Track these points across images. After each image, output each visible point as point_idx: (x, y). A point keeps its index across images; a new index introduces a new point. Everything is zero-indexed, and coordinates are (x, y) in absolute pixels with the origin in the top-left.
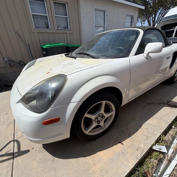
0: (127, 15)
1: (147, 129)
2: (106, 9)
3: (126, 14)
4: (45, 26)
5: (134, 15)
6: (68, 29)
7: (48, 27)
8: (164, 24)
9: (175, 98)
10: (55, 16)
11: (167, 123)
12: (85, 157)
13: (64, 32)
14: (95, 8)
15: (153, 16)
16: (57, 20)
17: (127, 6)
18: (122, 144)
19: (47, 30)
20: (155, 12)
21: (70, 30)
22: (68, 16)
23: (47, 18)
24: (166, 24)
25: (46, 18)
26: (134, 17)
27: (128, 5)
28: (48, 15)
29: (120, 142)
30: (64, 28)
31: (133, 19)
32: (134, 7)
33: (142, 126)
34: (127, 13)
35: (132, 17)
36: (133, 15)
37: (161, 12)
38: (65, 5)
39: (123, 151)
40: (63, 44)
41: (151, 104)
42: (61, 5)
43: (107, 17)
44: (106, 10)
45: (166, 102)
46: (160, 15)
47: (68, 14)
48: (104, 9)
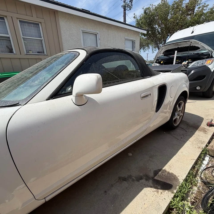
0: (126, 40)
2: (98, 32)
3: (125, 38)
4: (7, 50)
5: (135, 39)
6: (44, 53)
8: (166, 49)
10: (23, 38)
13: (36, 57)
14: (82, 30)
16: (26, 42)
17: (124, 29)
19: (10, 55)
20: (164, 38)
21: (47, 55)
22: (42, 38)
23: (10, 40)
24: (168, 49)
26: (135, 42)
28: (11, 36)
30: (38, 52)
32: (134, 31)
35: (133, 43)
38: (38, 24)
42: (32, 25)
43: (99, 41)
44: (98, 33)
47: (42, 36)
48: (95, 32)
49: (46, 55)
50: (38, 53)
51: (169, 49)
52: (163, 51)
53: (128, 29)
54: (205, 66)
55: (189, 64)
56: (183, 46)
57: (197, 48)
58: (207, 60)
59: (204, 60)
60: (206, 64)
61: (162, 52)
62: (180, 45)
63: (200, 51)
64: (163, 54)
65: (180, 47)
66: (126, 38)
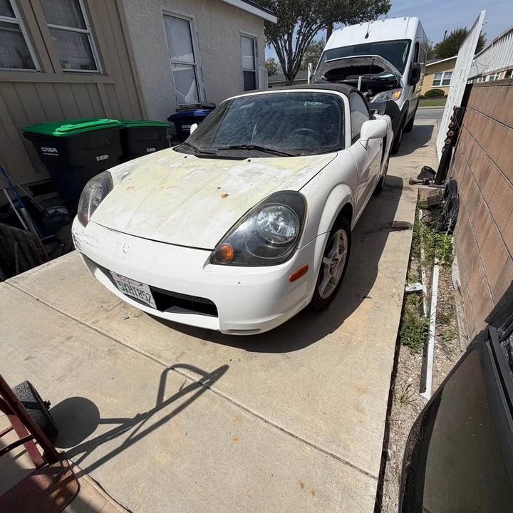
0: (243, 36)
1: (387, 268)
2: (192, 16)
3: (240, 33)
5: (256, 36)
6: (96, 69)
7: (27, 63)
8: (331, 67)
9: (396, 216)
10: (50, 28)
11: (406, 254)
12: (331, 333)
13: (87, 79)
14: (163, 11)
15: (286, 37)
17: (238, 11)
18: (369, 298)
22: (89, 30)
23: (21, 34)
25: (15, 32)
26: (258, 43)
27: (240, 9)
28: (21, 20)
29: (365, 297)
30: (83, 67)
31: (257, 48)
33: (379, 268)
34: (241, 31)
35: (254, 44)
36: (255, 38)
37: (301, 29)
39: (377, 305)
40: (112, 121)
41: (368, 233)
43: (197, 38)
44: (192, 19)
45: (388, 225)
46: (299, 36)
48: (187, 15)
49: (102, 73)
50: (82, 69)
51: (337, 67)
52: (326, 70)
53: (245, 11)
54: (392, 101)
55: (371, 98)
56: (359, 64)
57: (379, 70)
58: (394, 90)
59: (390, 92)
60: (392, 99)
61: (324, 73)
62: (355, 62)
63: (383, 75)
64: (325, 76)
65: (354, 65)
66: (244, 32)
